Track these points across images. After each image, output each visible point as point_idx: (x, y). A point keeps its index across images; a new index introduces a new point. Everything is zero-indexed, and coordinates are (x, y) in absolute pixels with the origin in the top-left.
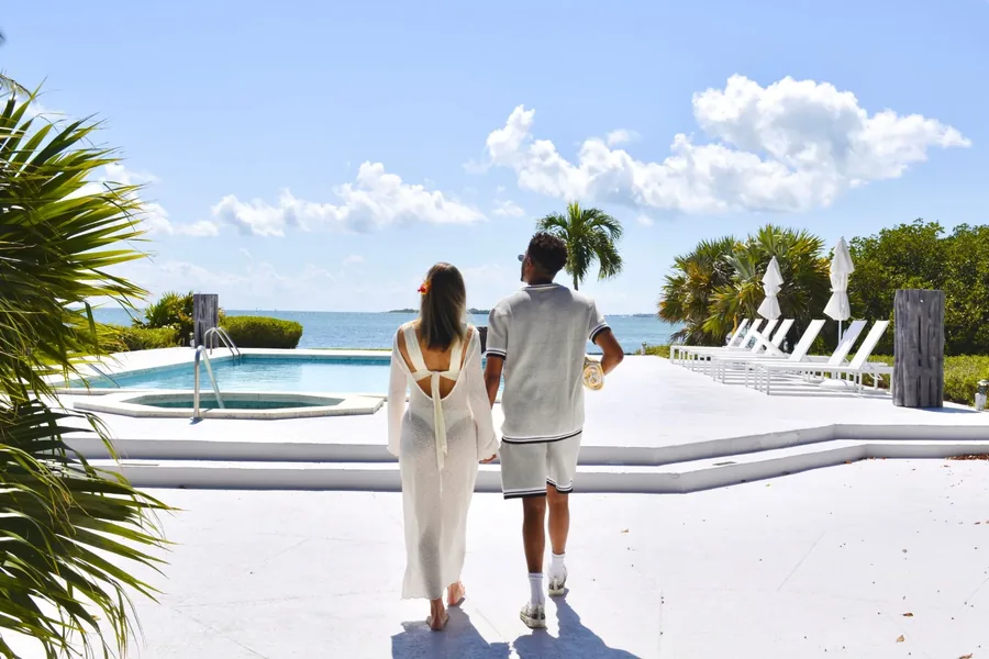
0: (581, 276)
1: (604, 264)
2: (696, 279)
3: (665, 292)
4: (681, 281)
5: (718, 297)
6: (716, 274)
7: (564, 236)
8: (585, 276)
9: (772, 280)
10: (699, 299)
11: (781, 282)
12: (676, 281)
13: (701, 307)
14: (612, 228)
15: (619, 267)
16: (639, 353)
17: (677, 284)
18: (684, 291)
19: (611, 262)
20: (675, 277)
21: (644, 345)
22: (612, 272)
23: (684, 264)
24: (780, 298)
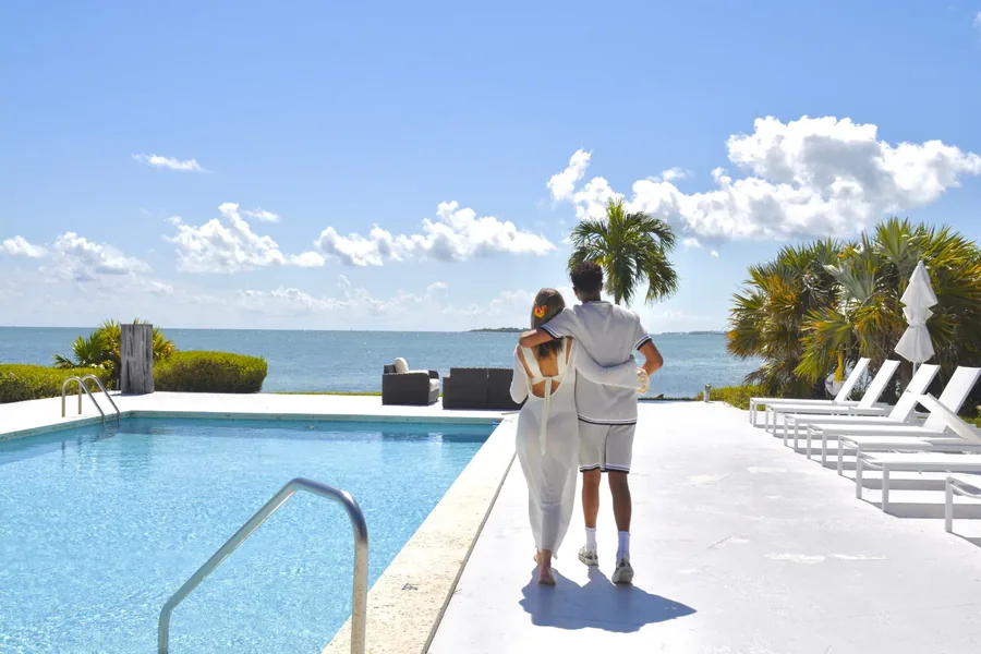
0: (626, 298)
1: (654, 283)
2: (778, 301)
3: (735, 317)
4: (757, 301)
5: (816, 325)
6: (808, 291)
7: (602, 247)
8: (631, 298)
9: (918, 297)
10: (784, 327)
11: (933, 302)
12: (751, 302)
13: (787, 338)
14: (663, 235)
15: (673, 285)
16: (700, 398)
17: (750, 307)
18: (763, 316)
19: (663, 279)
20: (748, 297)
21: (707, 388)
22: (664, 290)
23: (761, 276)
24: (932, 326)
